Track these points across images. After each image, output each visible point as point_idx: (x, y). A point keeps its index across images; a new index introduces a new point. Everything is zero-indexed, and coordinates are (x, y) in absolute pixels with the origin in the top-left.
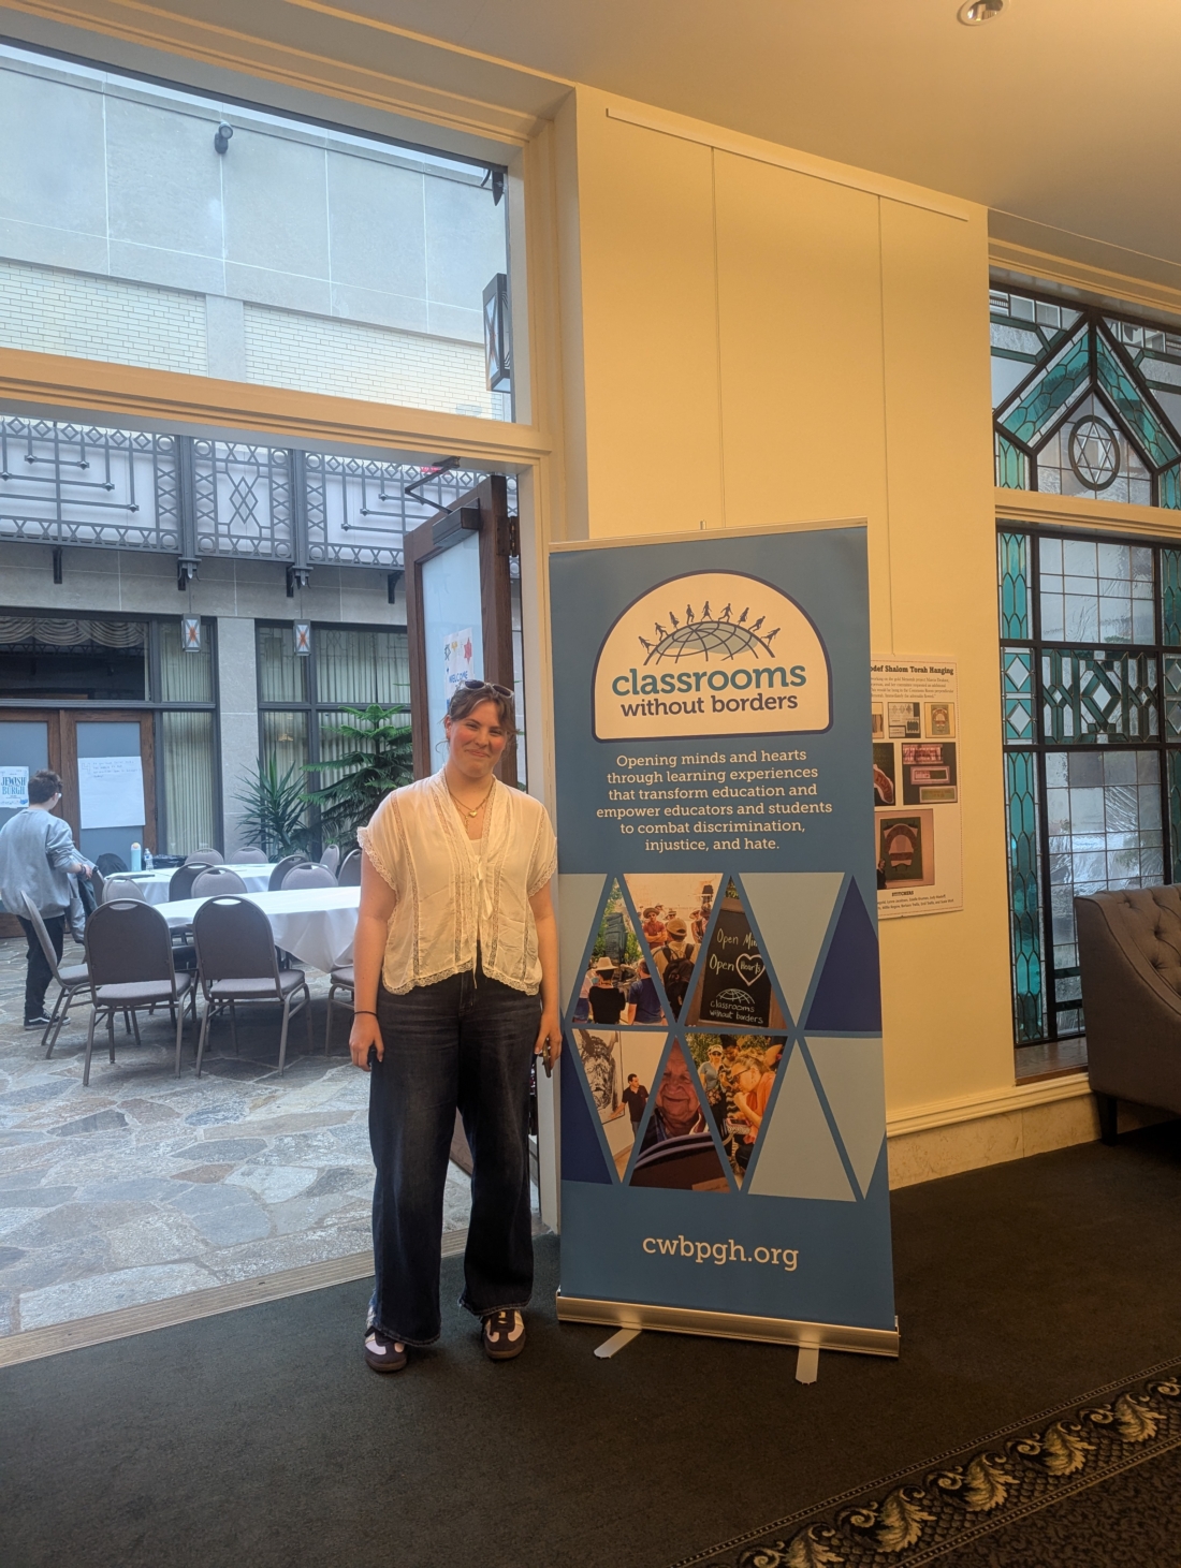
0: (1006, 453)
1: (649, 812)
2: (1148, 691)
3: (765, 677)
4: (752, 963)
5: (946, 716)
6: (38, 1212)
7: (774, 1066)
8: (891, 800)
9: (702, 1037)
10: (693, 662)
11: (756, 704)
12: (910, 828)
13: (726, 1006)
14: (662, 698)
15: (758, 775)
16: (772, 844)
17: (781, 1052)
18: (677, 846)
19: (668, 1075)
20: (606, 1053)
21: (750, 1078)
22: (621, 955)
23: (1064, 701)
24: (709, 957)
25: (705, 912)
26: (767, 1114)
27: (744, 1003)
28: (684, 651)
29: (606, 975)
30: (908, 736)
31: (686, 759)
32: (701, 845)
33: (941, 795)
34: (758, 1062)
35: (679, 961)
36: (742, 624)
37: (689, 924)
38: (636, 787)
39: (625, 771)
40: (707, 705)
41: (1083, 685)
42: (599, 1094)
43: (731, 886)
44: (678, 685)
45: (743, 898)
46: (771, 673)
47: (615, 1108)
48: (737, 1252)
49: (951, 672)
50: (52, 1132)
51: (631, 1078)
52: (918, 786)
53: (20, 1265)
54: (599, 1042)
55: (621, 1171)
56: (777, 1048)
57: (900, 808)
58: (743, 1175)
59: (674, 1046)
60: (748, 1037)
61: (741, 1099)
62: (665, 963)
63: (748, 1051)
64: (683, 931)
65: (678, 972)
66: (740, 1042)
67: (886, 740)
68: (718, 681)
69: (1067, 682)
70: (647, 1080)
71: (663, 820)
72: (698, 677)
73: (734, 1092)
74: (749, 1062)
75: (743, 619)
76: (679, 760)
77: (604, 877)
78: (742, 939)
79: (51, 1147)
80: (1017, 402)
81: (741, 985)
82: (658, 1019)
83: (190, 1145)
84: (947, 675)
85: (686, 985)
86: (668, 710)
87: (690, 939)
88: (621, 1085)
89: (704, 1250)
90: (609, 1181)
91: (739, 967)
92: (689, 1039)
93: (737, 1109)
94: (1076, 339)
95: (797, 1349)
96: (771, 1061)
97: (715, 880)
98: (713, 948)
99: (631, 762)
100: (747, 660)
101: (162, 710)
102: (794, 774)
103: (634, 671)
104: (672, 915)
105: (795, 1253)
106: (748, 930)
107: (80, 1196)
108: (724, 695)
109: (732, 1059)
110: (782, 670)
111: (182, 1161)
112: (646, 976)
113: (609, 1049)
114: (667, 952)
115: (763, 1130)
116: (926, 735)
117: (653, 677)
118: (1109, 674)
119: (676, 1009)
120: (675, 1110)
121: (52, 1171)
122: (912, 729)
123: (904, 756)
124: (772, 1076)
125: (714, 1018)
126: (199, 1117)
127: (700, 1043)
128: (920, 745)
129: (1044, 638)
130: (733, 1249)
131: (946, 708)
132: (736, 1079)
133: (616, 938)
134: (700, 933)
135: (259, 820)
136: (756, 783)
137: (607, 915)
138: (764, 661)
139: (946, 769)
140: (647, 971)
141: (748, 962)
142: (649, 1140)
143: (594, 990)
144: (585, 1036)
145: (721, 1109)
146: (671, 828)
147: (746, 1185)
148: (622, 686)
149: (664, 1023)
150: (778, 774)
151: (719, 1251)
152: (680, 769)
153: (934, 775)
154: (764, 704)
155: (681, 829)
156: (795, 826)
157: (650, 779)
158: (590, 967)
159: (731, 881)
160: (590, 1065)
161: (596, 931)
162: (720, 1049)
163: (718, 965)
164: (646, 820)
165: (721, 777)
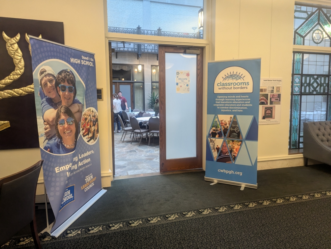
0: (298, 38)
1: (222, 105)
2: (326, 84)
3: (242, 84)
4: (238, 129)
5: (279, 89)
6: (126, 162)
7: (240, 145)
8: (267, 104)
9: (229, 140)
10: (231, 81)
11: (241, 88)
12: (271, 109)
13: (233, 136)
14: (225, 87)
15: (240, 99)
16: (242, 111)
17: (241, 143)
18: (226, 111)
19: (223, 146)
20: (214, 142)
21: (236, 147)
22: (217, 127)
23: (307, 86)
24: (231, 128)
25: (230, 121)
26: (238, 152)
27: (236, 135)
28: (229, 79)
29: (214, 130)
30: (271, 92)
31: (229, 97)
32: (230, 110)
33: (277, 103)
34: (237, 144)
35: (226, 128)
36: (239, 75)
37: (228, 123)
38: (220, 101)
39: (219, 98)
40: (233, 88)
41: (311, 82)
42: (212, 148)
43: (235, 117)
44: (228, 85)
45: (237, 119)
46: (243, 83)
47: (215, 150)
48: (233, 172)
49: (281, 81)
50: (125, 152)
51: (217, 146)
52: (272, 102)
53: (126, 168)
54: (212, 140)
55: (215, 159)
56: (241, 142)
57: (269, 105)
58: (234, 161)
59: (224, 141)
60: (236, 141)
61: (234, 150)
62: (223, 129)
63: (236, 143)
64: (227, 124)
65: (225, 130)
66: (235, 141)
67: (267, 93)
68: (235, 84)
69: (308, 82)
70: (220, 146)
71: (224, 106)
72: (231, 83)
73: (234, 149)
74: (236, 144)
75: (239, 74)
76: (227, 97)
77: (214, 115)
78: (236, 125)
79: (126, 154)
80: (301, 27)
81: (235, 132)
82: (222, 137)
83: (147, 155)
84: (280, 82)
85: (227, 132)
86: (226, 89)
87: (228, 125)
88: (216, 147)
89: (227, 172)
90: (213, 161)
91: (235, 130)
92: (227, 140)
93: (234, 151)
94: (315, 14)
95: (241, 187)
96: (240, 144)
97: (232, 116)
98: (231, 127)
99: (220, 97)
100: (239, 81)
101: (134, 83)
102: (246, 100)
103: (221, 82)
104: (225, 121)
105: (242, 173)
106: (237, 124)
107: (132, 160)
108: (235, 87)
109: (233, 144)
110: (245, 83)
111: (146, 157)
112: (220, 131)
113: (214, 141)
114: (224, 127)
115: (238, 154)
116: (275, 92)
117: (224, 83)
118: (317, 80)
119: (225, 136)
120: (224, 151)
121: (127, 157)
122: (272, 91)
123: (270, 96)
124: (240, 146)
125: (231, 137)
126: (147, 152)
127: (228, 141)
128: (273, 94)
129: (304, 73)
130: (232, 172)
131: (279, 87)
132: (234, 147)
133: (216, 124)
134: (229, 124)
135: (151, 104)
136: (240, 101)
137: (214, 121)
138: (242, 81)
139: (279, 98)
140: (220, 130)
141: (237, 129)
142: (220, 155)
143: (212, 132)
144: (210, 139)
145: (231, 151)
146: (226, 108)
147: (235, 163)
148: (219, 85)
149: (223, 138)
150: (244, 100)
151: (230, 172)
152: (228, 98)
153: (276, 99)
154: (242, 88)
155: (227, 108)
156: (246, 108)
157: (222, 100)
158: (212, 129)
159: (235, 116)
160: (211, 143)
161: (213, 123)
162: (232, 142)
163: (232, 129)
164: (222, 106)
165: (234, 100)
